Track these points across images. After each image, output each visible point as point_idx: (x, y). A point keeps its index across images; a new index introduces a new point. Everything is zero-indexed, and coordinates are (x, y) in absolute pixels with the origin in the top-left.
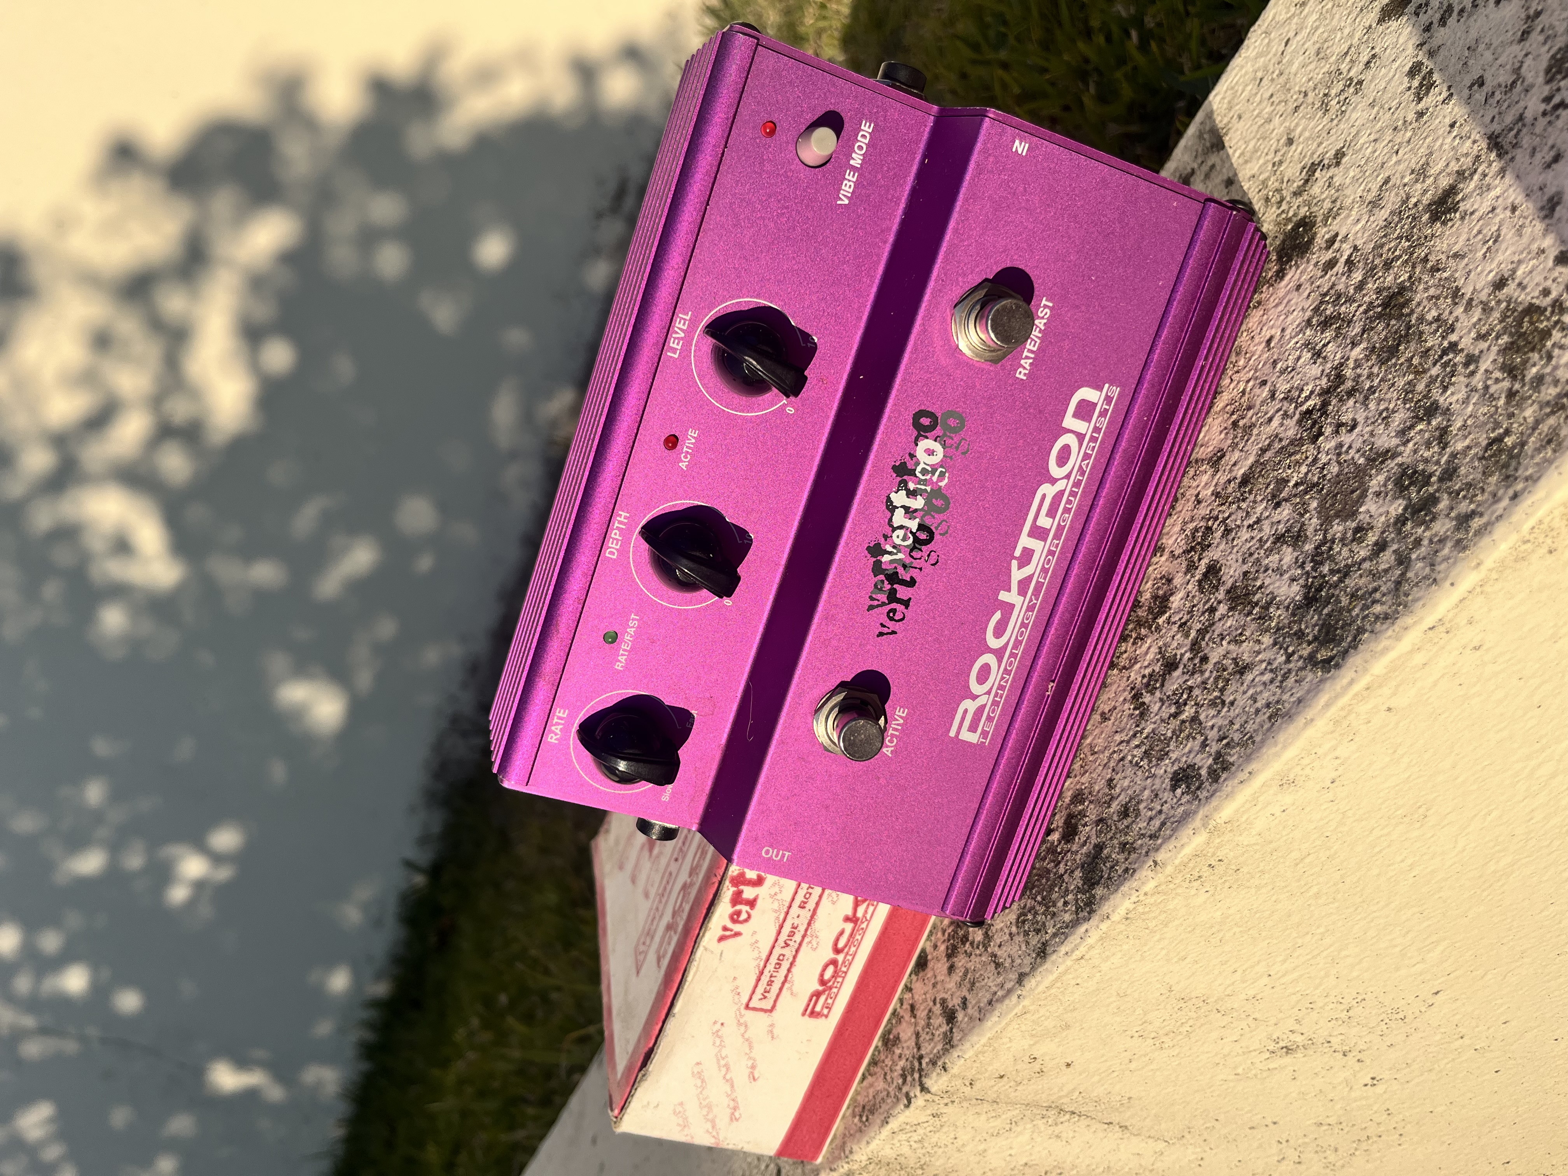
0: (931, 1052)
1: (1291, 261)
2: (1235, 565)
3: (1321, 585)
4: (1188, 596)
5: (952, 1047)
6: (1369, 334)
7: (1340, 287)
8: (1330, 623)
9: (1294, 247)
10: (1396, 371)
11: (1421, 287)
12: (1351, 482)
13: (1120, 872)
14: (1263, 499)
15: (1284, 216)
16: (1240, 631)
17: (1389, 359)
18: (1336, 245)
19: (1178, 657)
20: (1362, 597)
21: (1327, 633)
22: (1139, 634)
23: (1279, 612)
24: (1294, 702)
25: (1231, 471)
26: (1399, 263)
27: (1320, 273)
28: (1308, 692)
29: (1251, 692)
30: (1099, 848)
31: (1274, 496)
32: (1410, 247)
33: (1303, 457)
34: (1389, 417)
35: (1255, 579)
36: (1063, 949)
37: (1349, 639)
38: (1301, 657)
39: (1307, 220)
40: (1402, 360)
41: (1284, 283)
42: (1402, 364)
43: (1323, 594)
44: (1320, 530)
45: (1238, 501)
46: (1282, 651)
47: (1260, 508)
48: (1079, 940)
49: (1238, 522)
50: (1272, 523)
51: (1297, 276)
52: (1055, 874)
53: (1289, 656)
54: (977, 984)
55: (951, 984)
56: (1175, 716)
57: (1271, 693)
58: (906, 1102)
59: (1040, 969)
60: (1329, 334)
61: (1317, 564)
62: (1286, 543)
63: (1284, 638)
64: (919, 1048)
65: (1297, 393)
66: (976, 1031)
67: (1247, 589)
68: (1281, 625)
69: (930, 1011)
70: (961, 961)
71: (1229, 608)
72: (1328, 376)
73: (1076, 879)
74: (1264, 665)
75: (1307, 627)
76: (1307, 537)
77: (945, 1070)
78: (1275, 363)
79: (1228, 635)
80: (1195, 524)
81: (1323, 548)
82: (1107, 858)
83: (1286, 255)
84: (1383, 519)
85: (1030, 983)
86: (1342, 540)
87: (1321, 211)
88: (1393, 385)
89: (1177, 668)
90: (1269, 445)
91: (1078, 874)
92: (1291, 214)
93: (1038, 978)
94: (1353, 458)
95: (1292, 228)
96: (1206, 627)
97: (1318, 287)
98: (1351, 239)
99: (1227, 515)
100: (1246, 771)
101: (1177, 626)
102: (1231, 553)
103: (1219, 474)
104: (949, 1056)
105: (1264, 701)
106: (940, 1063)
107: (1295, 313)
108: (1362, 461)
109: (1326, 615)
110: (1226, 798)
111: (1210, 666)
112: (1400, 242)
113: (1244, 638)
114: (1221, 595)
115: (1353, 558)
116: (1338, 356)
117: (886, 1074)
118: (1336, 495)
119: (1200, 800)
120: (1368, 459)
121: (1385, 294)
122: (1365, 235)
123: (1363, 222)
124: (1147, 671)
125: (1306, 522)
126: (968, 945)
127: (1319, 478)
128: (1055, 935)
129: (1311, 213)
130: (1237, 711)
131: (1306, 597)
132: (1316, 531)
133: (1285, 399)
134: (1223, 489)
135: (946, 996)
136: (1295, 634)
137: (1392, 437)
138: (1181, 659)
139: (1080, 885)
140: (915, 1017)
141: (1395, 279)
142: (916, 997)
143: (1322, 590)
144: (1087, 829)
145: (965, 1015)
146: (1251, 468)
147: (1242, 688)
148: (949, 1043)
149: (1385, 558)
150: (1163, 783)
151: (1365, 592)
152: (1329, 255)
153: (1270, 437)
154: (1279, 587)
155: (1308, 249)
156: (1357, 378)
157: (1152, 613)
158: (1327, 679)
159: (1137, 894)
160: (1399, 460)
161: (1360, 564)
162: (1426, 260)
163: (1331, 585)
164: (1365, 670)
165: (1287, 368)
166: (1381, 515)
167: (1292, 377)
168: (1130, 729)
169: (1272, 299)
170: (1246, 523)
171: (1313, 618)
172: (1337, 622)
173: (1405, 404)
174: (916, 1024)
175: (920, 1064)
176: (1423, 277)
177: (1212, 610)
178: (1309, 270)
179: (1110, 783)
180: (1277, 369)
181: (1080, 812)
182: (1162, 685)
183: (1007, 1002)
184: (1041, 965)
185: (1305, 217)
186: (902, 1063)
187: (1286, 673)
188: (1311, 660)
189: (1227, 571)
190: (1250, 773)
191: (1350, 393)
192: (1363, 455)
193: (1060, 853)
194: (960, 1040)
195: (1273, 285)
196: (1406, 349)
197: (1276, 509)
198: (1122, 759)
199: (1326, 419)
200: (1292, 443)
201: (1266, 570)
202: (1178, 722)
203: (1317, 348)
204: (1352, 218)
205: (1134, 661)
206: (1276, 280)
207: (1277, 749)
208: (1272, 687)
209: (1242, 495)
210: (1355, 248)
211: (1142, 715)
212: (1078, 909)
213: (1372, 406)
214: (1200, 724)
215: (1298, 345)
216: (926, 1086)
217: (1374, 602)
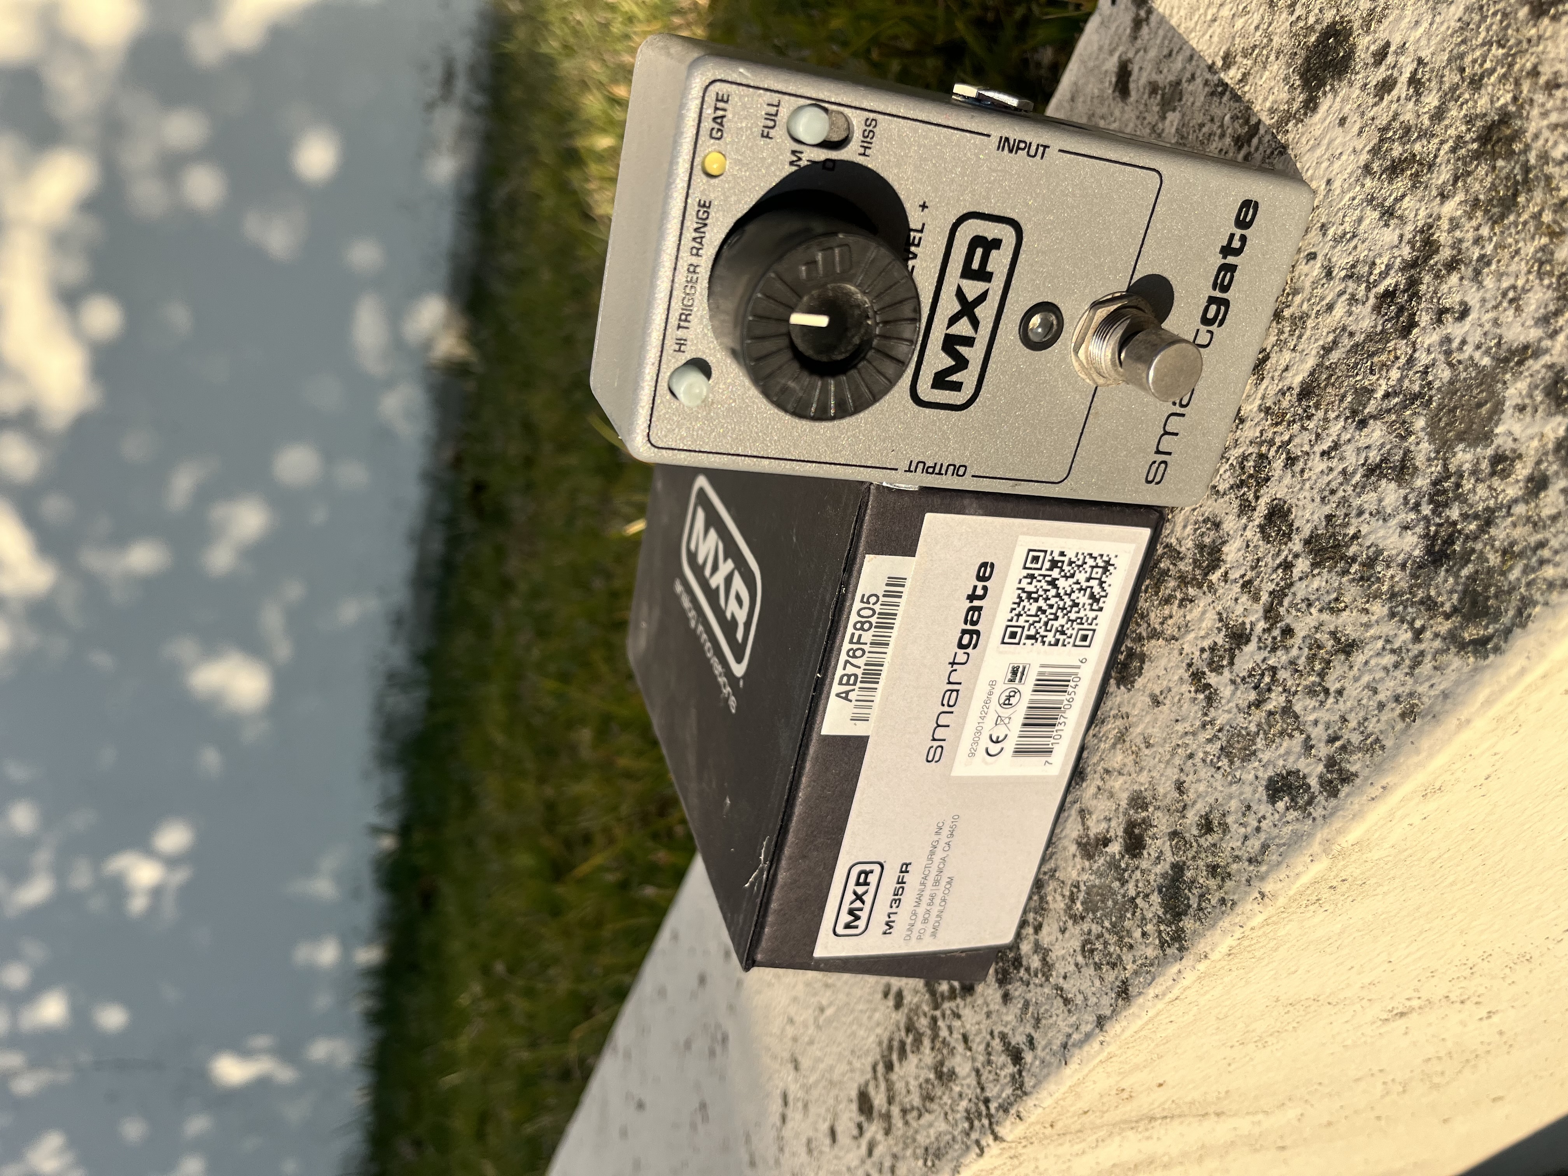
0: (999, 1096)
1: (1325, 85)
2: (1310, 507)
3: (1451, 536)
4: (1248, 546)
5: (1025, 1094)
6: (1465, 182)
7: (1408, 116)
8: (1475, 590)
9: (1326, 66)
10: (1518, 233)
11: (1535, 112)
12: (1475, 392)
13: (1213, 902)
14: (1338, 417)
15: (1301, 24)
16: (1334, 595)
17: (1503, 217)
18: (1390, 59)
19: (1248, 626)
20: (1521, 554)
21: (1474, 603)
22: (1187, 594)
23: (1391, 572)
24: (1436, 697)
25: (1281, 378)
26: (1493, 79)
27: (1371, 101)
28: (1457, 683)
29: (1366, 679)
30: (1178, 869)
31: (1354, 413)
32: (1506, 55)
33: (1392, 358)
34: (1520, 299)
35: (1346, 525)
36: (1151, 992)
37: (1511, 613)
38: (1436, 635)
39: (1338, 27)
40: (1525, 217)
41: (1317, 117)
42: (1525, 223)
43: (1458, 549)
44: (1436, 458)
45: (1301, 419)
46: (1405, 626)
47: (1335, 428)
48: (1171, 982)
49: (1306, 448)
50: (1358, 449)
51: (1337, 106)
52: (1124, 896)
53: (1418, 635)
54: (1043, 1022)
55: (1010, 1014)
56: (1258, 704)
57: (1398, 681)
58: (977, 1151)
59: (1124, 1014)
60: (1401, 184)
61: (1439, 506)
62: (1385, 476)
63: (1405, 607)
64: (983, 1089)
65: (1367, 268)
66: (1052, 1078)
67: (1335, 539)
68: (1397, 589)
69: (988, 1045)
70: (1016, 990)
71: (1312, 564)
72: (1411, 243)
73: (1154, 906)
74: (1380, 644)
75: (1439, 594)
76: (1416, 469)
77: (1020, 1119)
78: (1324, 228)
79: (1318, 599)
80: (1241, 450)
81: (1446, 485)
82: (1193, 882)
83: (1315, 77)
84: (1535, 443)
85: (1114, 1028)
86: (1474, 472)
87: (1358, 13)
88: (1517, 252)
89: (1248, 641)
90: (1335, 342)
91: (1155, 898)
92: (1311, 20)
93: (1124, 1023)
94: (1471, 358)
95: (1317, 40)
96: (1283, 589)
97: (1373, 119)
98: (1411, 49)
99: (1286, 438)
100: (1378, 786)
101: (1239, 585)
102: (1301, 489)
103: (1265, 382)
104: (1023, 1104)
105: (1389, 693)
106: (1013, 1111)
107: (1344, 157)
108: (1486, 361)
109: (1468, 578)
110: (1353, 819)
111: (1297, 641)
112: (1489, 50)
113: (1343, 605)
114: (1297, 545)
115: (1496, 498)
116: (1422, 213)
117: (946, 1114)
118: (1453, 410)
119: (1314, 819)
120: (1498, 360)
121: (1479, 123)
122: (1433, 43)
123: (1425, 25)
124: (1206, 644)
125: (1412, 448)
126: (1022, 971)
127: (1422, 387)
128: (1136, 973)
129: (1342, 17)
130: (1349, 704)
131: (1429, 550)
132: (1429, 459)
133: (1350, 277)
134: (1275, 404)
135: (1006, 1030)
136: (1422, 602)
137: (1530, 327)
138: (1252, 630)
139: (1160, 913)
140: (970, 1049)
141: (1492, 102)
142: (968, 1026)
143: (1453, 543)
144: (1159, 842)
145: (1035, 1058)
146: (1312, 374)
147: (1352, 673)
148: (1020, 1089)
149: (1548, 500)
150: (1255, 791)
151: (1525, 547)
152: (1381, 73)
153: (1334, 331)
154: (1384, 538)
155: (1347, 67)
156: (1457, 244)
157: (1199, 567)
158: (1484, 668)
159: (1242, 930)
160: (1546, 359)
161: (1510, 508)
162: (1535, 73)
163: (1467, 537)
164: (1542, 656)
165: (1345, 234)
166: (1532, 438)
167: (1355, 247)
168: (1195, 718)
169: (1304, 140)
170: (1318, 449)
171: (1446, 581)
172: (1487, 588)
173: (1541, 280)
174: (974, 1060)
175: (988, 1108)
176: (1535, 97)
177: (1287, 566)
178: (1354, 96)
179: (1180, 787)
180: (1329, 237)
181: (1144, 820)
182: (1231, 663)
183: (1086, 1048)
184: (1124, 1008)
185: (1334, 23)
186: (964, 1104)
187: (1416, 657)
188: (1453, 639)
189: (1300, 514)
190: (1384, 788)
191: (1452, 265)
192: (1487, 352)
193: (1125, 870)
194: (1034, 1087)
195: (1302, 121)
196: (1528, 201)
197: (1361, 430)
198: (1191, 756)
199: (1419, 304)
200: (1369, 338)
201: (1360, 513)
202: (1264, 714)
203: (1387, 204)
204: (1407, 20)
205: (1186, 627)
206: (1305, 114)
207: (1421, 757)
208: (1399, 674)
209: (1305, 411)
210: (1420, 61)
211: (1210, 700)
212: (1163, 944)
213: (1489, 282)
214: (1297, 717)
215: (1356, 202)
216: (1000, 1135)
217: (1542, 562)
